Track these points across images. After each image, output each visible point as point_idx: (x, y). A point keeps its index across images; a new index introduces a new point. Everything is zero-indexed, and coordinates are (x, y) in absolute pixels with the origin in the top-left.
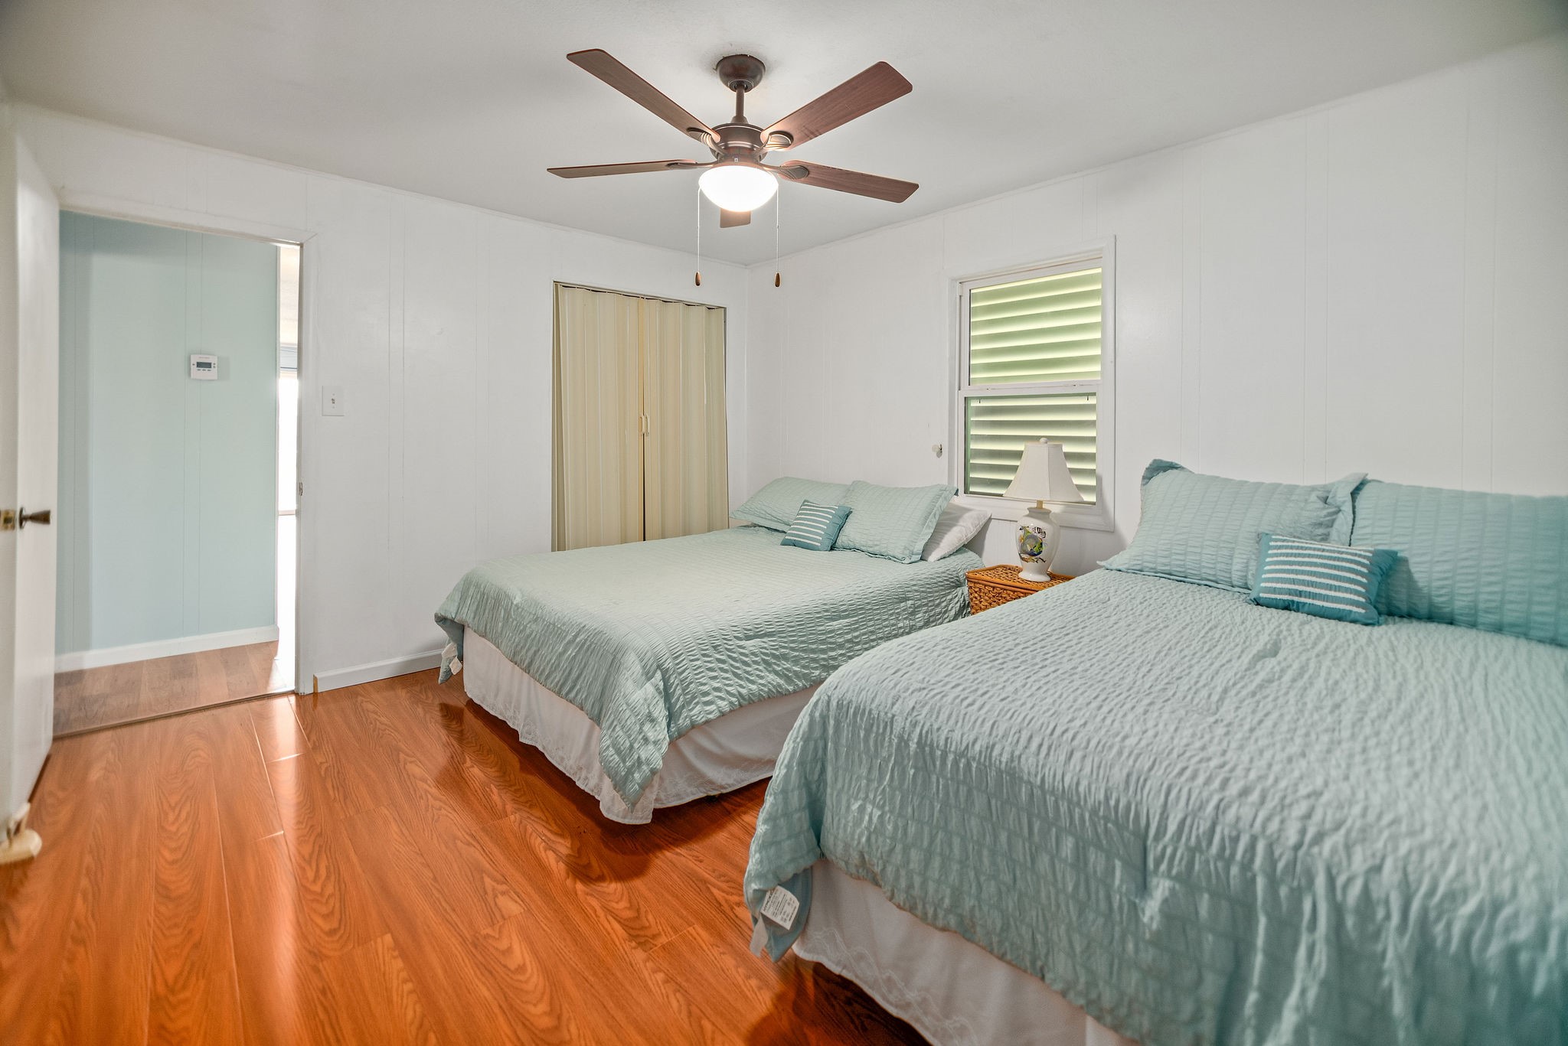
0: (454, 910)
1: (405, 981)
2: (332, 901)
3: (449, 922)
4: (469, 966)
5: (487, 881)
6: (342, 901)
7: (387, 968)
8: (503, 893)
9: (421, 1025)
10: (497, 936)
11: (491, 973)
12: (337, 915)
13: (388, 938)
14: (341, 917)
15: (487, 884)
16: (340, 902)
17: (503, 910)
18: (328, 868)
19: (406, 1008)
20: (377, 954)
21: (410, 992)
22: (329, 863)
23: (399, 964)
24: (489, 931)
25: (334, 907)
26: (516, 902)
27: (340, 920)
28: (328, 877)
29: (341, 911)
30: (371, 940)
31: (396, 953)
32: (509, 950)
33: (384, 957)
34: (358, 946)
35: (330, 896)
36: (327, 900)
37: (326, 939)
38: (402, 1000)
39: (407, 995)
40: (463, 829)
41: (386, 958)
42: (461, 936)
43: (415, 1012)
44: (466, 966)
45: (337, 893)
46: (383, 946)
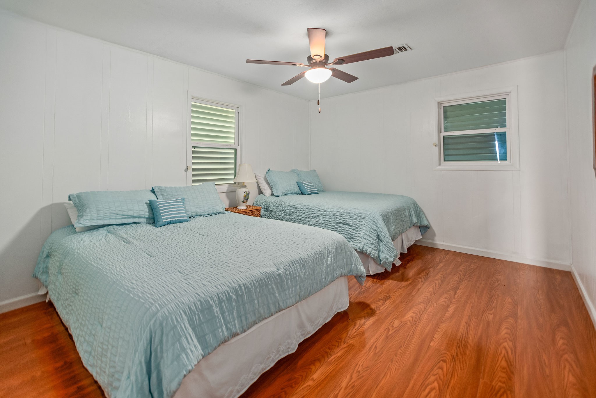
0: (408, 335)
1: (439, 331)
2: (435, 373)
3: (414, 333)
4: (422, 322)
5: (390, 333)
6: (432, 369)
7: (440, 338)
8: (392, 327)
9: (444, 322)
10: (409, 321)
11: (420, 317)
12: (438, 365)
13: (431, 344)
14: (437, 364)
15: (392, 333)
16: (433, 369)
17: (399, 323)
18: (424, 390)
19: (444, 327)
20: (438, 343)
21: (440, 329)
22: (422, 392)
23: (436, 336)
24: (409, 323)
25: (437, 369)
26: (394, 322)
27: (439, 362)
28: (428, 385)
29: (435, 366)
30: (436, 348)
31: (434, 339)
32: (411, 317)
33: (437, 341)
34: (440, 350)
35: (434, 375)
36: (436, 375)
37: (447, 360)
38: (443, 329)
39: (441, 329)
40: (368, 354)
41: (437, 340)
42: (416, 328)
43: (442, 325)
44: (423, 322)
45: (431, 374)
46: (435, 343)
